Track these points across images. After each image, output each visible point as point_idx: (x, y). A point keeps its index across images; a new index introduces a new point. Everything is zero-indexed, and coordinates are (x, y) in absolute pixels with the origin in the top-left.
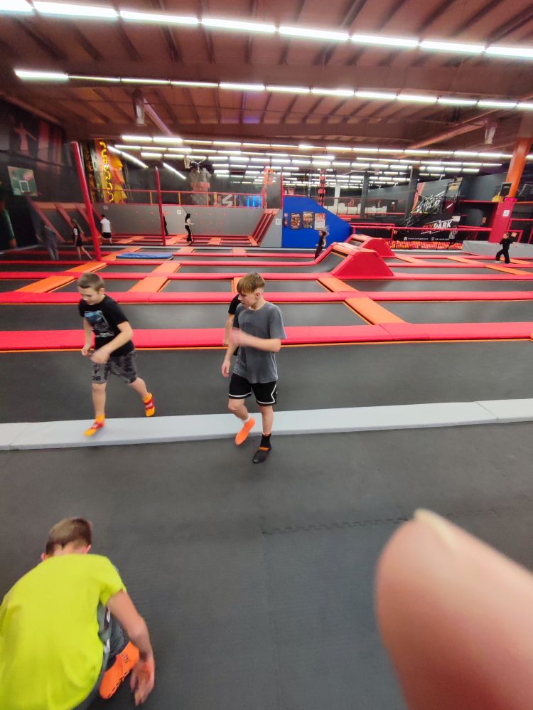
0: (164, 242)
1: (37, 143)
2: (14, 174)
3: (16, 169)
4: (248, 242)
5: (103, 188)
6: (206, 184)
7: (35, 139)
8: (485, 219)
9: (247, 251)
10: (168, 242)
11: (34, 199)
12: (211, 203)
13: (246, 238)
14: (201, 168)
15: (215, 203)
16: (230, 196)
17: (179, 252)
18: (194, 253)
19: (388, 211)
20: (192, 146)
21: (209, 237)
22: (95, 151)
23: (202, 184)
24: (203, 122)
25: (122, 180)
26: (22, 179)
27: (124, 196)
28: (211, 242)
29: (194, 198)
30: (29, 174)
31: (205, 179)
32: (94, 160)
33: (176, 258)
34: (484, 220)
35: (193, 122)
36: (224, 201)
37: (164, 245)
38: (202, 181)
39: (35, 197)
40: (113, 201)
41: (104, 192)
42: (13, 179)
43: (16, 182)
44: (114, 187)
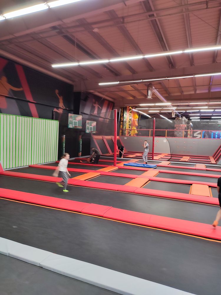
0: (153, 158)
2: (88, 123)
3: (89, 121)
4: (209, 160)
5: (127, 128)
6: (184, 125)
7: (101, 108)
9: (207, 167)
10: (155, 158)
11: (94, 134)
12: (186, 136)
13: (208, 158)
14: (182, 117)
15: (189, 136)
16: (199, 132)
17: (160, 164)
18: (169, 166)
20: (178, 106)
21: (182, 156)
22: (126, 111)
23: (181, 125)
24: (185, 93)
26: (91, 126)
27: (136, 132)
28: (182, 159)
29: (176, 133)
30: (94, 124)
31: (184, 123)
32: (125, 115)
33: (158, 167)
35: (179, 94)
36: (195, 135)
37: (153, 159)
38: (182, 124)
39: (94, 133)
40: (130, 135)
41: (126, 130)
42: (87, 125)
43: (88, 127)
44: (132, 128)
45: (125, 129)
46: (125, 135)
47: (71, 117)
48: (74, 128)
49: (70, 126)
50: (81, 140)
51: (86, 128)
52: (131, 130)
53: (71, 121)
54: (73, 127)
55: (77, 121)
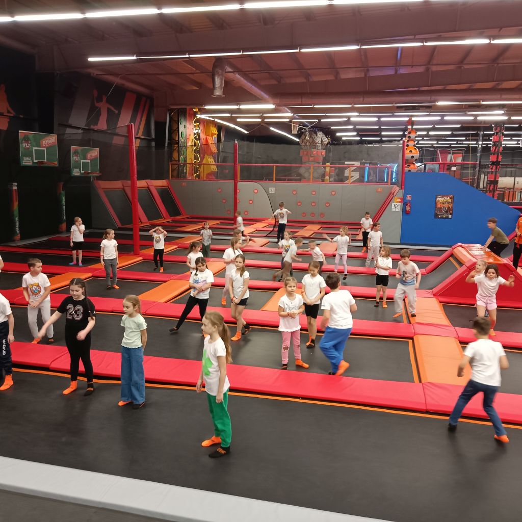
1: (118, 116)
2: (76, 153)
3: (79, 148)
5: (188, 161)
7: (117, 112)
11: (99, 178)
15: (327, 178)
22: (185, 117)
23: (314, 151)
25: (214, 149)
26: (85, 159)
27: (214, 168)
30: (95, 153)
31: (319, 145)
32: (181, 129)
38: (315, 148)
39: (97, 176)
40: (198, 176)
41: (188, 165)
42: (74, 158)
43: (76, 161)
44: (202, 159)
45: (185, 161)
46: (185, 177)
47: (26, 139)
48: (36, 165)
49: (26, 161)
50: (63, 192)
51: (70, 166)
52: (200, 165)
53: (25, 149)
54: (33, 163)
55: (45, 149)
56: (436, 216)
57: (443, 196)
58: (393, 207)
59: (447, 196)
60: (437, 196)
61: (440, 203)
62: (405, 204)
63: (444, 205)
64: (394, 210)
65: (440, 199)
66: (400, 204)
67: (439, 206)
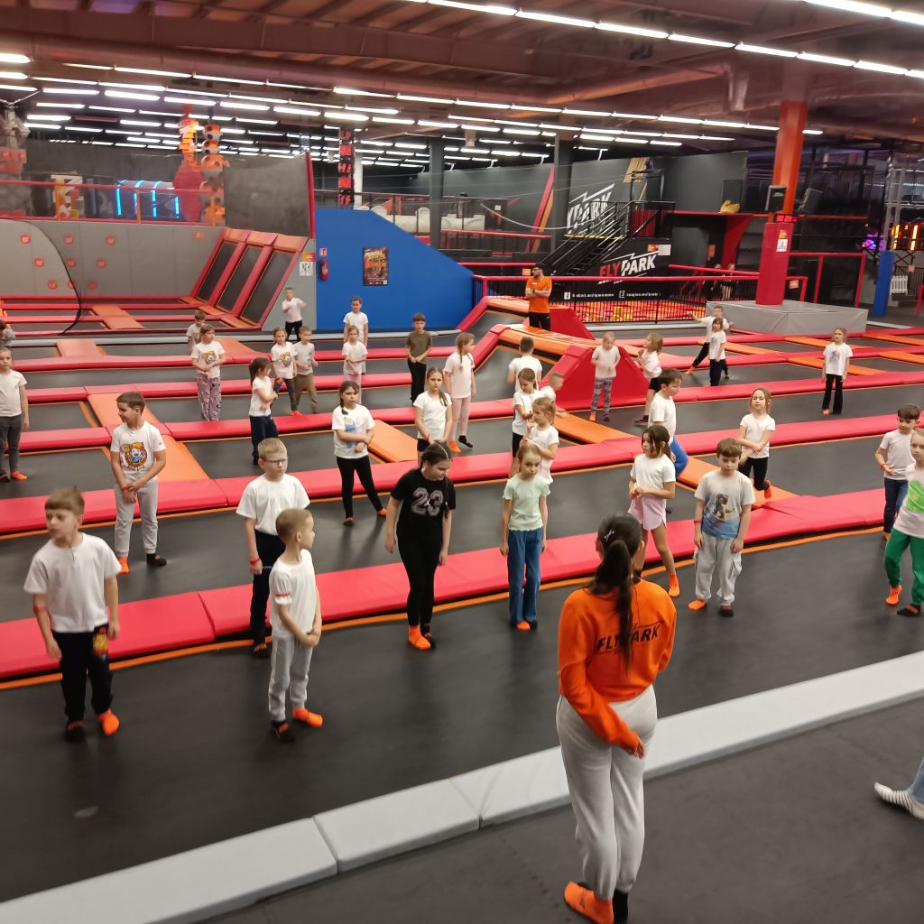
8: (712, 248)
19: (487, 226)
23: (5, 152)
34: (712, 251)
38: (4, 145)
56: (365, 282)
57: (373, 249)
58: (301, 269)
59: (379, 249)
60: (364, 250)
61: (370, 260)
62: (320, 265)
63: (376, 264)
64: (303, 274)
65: (369, 255)
66: (312, 263)
67: (368, 266)
